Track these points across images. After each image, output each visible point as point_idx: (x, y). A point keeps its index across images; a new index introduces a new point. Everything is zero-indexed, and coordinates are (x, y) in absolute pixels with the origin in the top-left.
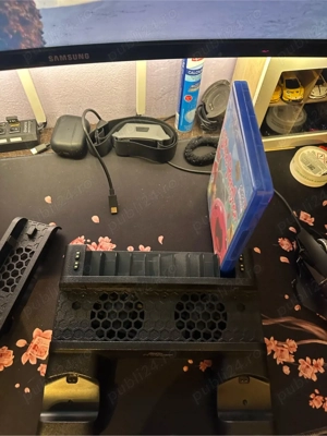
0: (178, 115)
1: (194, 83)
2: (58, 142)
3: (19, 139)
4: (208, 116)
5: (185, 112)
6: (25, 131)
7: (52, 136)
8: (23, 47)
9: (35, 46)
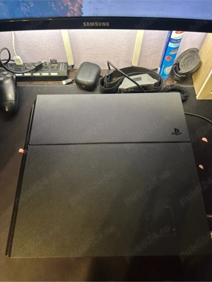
0: (159, 69)
1: (174, 49)
2: (80, 79)
3: (55, 74)
4: (180, 72)
5: (165, 68)
6: (60, 69)
7: (77, 74)
8: (69, 15)
9: (76, 15)
